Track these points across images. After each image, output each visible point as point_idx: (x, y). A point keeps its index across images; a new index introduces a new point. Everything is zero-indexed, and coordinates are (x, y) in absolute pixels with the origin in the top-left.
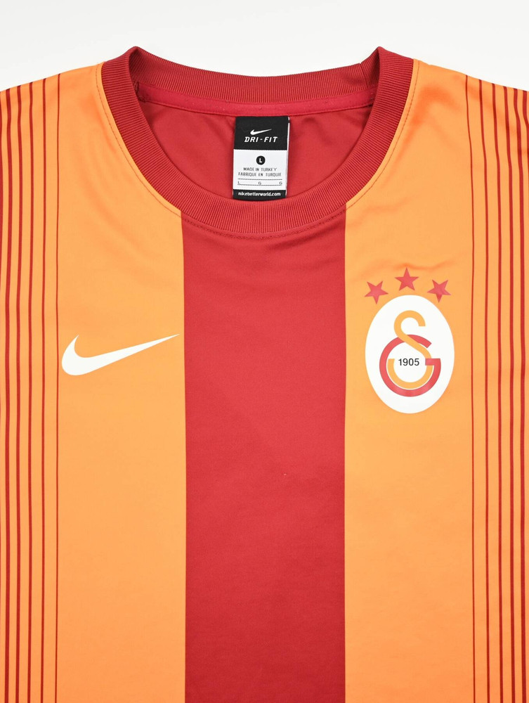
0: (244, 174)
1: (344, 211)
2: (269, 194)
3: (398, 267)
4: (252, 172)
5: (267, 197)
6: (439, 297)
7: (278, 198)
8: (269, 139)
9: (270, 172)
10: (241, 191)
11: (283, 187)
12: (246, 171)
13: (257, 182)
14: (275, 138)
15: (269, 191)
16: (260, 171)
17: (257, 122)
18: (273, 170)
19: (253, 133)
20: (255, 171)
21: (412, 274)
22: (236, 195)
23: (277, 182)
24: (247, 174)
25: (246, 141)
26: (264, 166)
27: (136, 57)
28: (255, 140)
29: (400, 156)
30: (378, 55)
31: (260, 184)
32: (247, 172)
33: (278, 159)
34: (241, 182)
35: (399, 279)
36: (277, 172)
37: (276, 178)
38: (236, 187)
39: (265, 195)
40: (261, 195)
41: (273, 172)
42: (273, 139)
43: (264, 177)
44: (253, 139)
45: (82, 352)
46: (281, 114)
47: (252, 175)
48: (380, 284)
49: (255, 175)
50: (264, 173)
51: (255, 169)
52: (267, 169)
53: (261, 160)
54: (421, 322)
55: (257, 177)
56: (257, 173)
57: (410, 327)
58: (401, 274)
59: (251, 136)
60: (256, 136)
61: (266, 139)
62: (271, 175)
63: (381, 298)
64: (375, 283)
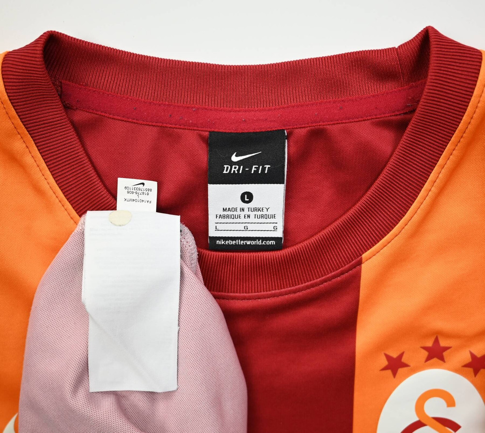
0: (224, 217)
2: (259, 243)
4: (235, 213)
5: (256, 246)
7: (271, 247)
8: (258, 169)
9: (259, 213)
10: (220, 238)
12: (226, 213)
13: (241, 227)
14: (267, 166)
15: (259, 238)
16: (246, 212)
18: (265, 210)
19: (234, 158)
20: (238, 212)
21: (443, 343)
23: (271, 227)
24: (228, 217)
25: (225, 172)
26: (252, 205)
28: (238, 170)
31: (246, 229)
32: (228, 213)
34: (219, 227)
35: (425, 348)
36: (270, 213)
37: (268, 220)
39: (253, 243)
40: (248, 243)
41: (265, 212)
42: (264, 169)
43: (252, 219)
44: (235, 169)
47: (234, 217)
48: (401, 356)
49: (239, 217)
50: (252, 214)
51: (238, 209)
52: (256, 209)
53: (247, 197)
54: (450, 402)
55: (242, 220)
56: (242, 214)
57: (435, 408)
58: (430, 343)
59: (232, 163)
60: (239, 163)
61: (253, 169)
62: (262, 216)
64: (395, 355)
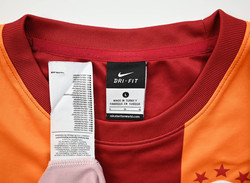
1: (183, 127)
6: (242, 182)
11: (142, 113)
17: (123, 67)
22: (109, 117)
30: (218, 15)
33: (138, 95)
38: (108, 112)
46: (141, 60)
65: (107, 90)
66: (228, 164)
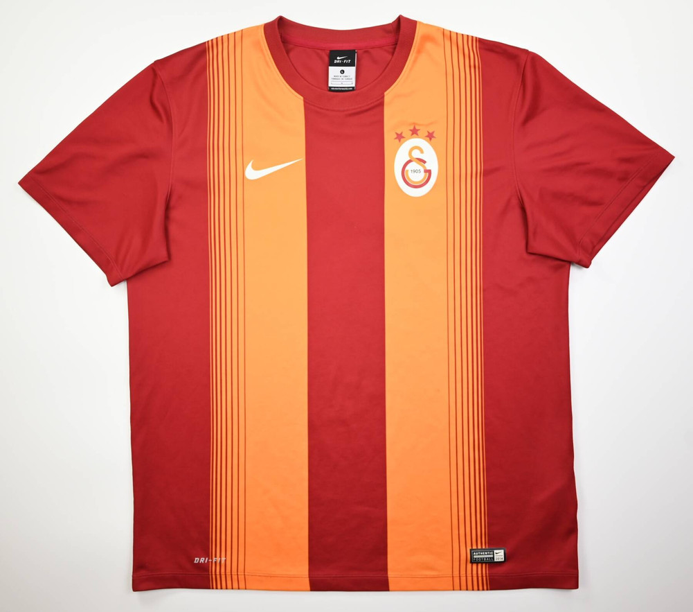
1: (384, 97)
2: (347, 89)
3: (410, 124)
4: (338, 78)
5: (345, 90)
6: (430, 139)
7: (351, 90)
8: (346, 61)
9: (347, 78)
10: (333, 87)
11: (354, 85)
13: (340, 83)
14: (349, 61)
15: (346, 87)
16: (342, 77)
17: (340, 53)
18: (349, 76)
19: (338, 58)
21: (417, 128)
22: (330, 89)
23: (350, 83)
25: (335, 62)
26: (344, 75)
27: (281, 21)
28: (340, 62)
29: (411, 69)
30: (400, 19)
31: (342, 84)
32: (335, 78)
33: (351, 71)
34: (333, 83)
35: (411, 130)
36: (350, 78)
37: (350, 80)
38: (330, 85)
40: (343, 89)
43: (344, 80)
44: (338, 61)
45: (256, 168)
46: (352, 48)
48: (401, 133)
50: (344, 78)
51: (339, 76)
53: (342, 72)
54: (422, 152)
55: (341, 80)
57: (416, 154)
58: (412, 128)
60: (340, 60)
63: (402, 140)
64: (399, 133)
65: (330, 67)
66: (419, 125)
